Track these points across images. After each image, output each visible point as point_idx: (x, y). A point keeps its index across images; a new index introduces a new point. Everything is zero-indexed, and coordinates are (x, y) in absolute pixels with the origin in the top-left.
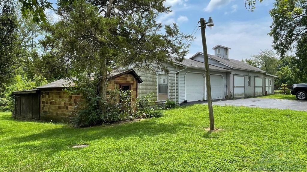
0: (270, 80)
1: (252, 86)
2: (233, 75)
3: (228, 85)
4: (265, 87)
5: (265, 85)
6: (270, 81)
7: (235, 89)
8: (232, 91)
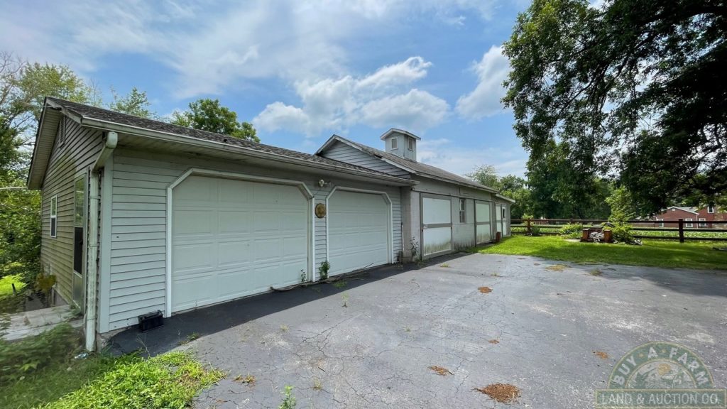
0: (503, 208)
1: (468, 222)
2: (418, 194)
3: (404, 224)
4: (495, 222)
5: (496, 218)
6: (504, 210)
7: (426, 232)
8: (417, 239)
